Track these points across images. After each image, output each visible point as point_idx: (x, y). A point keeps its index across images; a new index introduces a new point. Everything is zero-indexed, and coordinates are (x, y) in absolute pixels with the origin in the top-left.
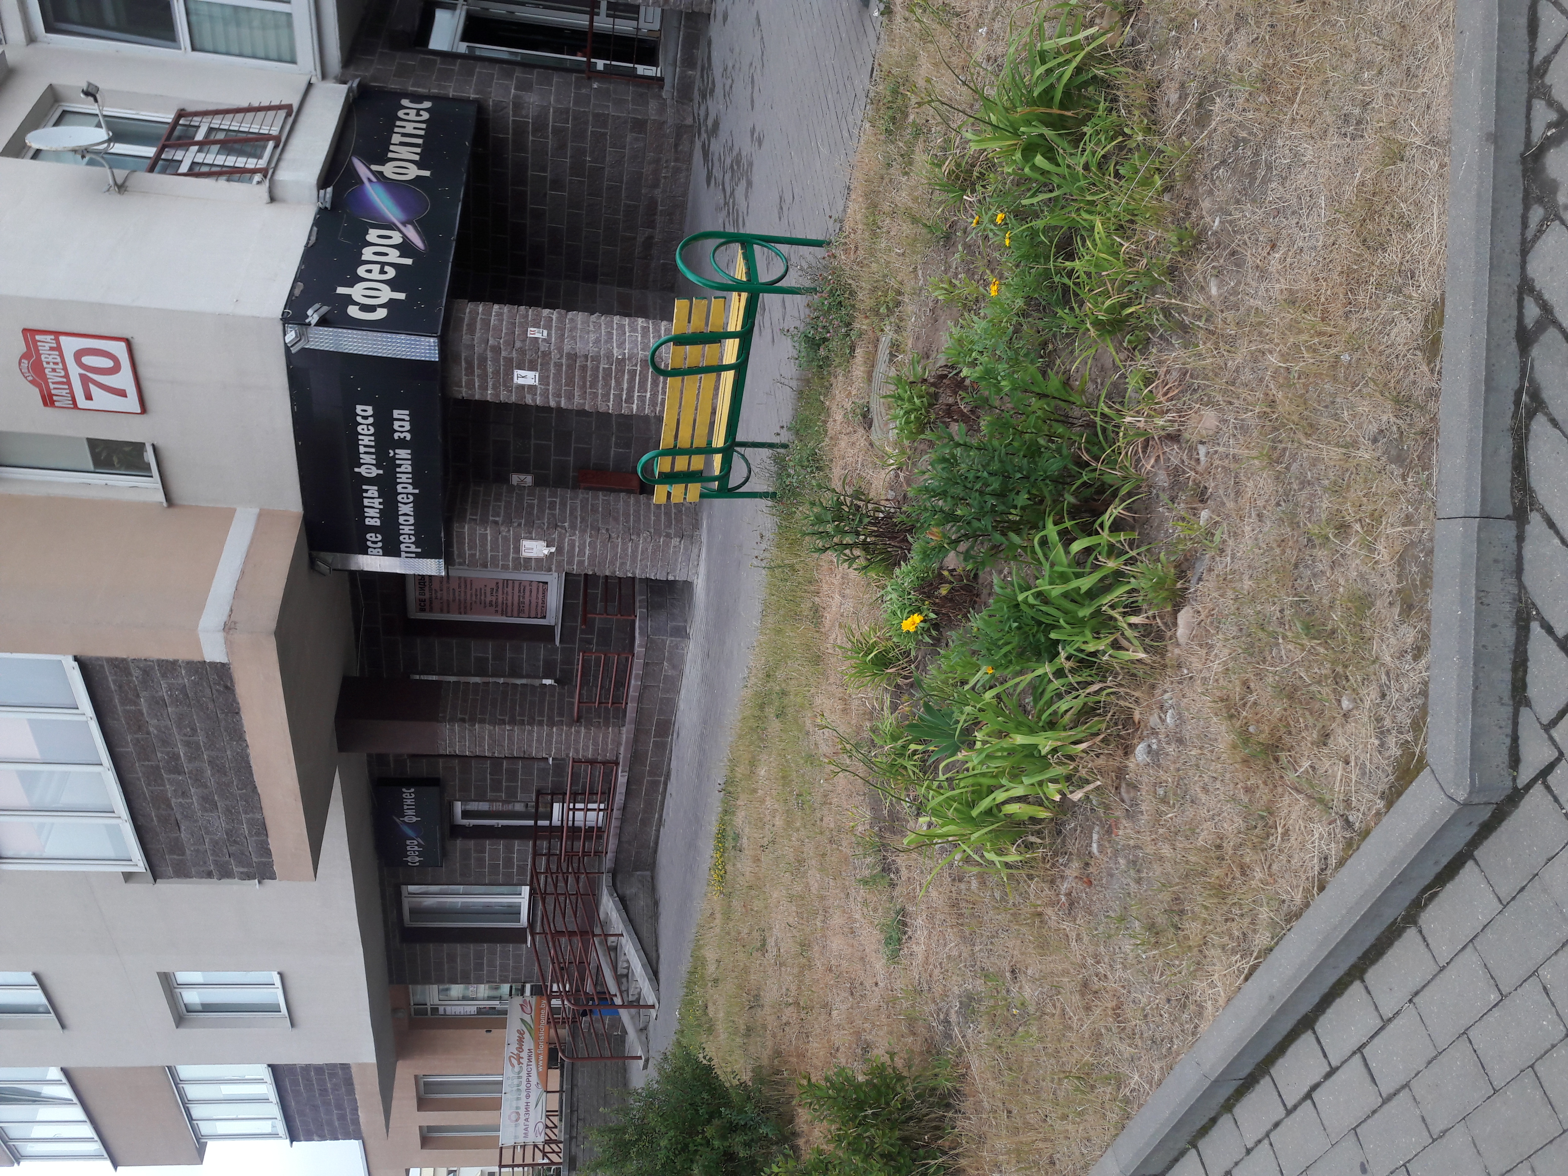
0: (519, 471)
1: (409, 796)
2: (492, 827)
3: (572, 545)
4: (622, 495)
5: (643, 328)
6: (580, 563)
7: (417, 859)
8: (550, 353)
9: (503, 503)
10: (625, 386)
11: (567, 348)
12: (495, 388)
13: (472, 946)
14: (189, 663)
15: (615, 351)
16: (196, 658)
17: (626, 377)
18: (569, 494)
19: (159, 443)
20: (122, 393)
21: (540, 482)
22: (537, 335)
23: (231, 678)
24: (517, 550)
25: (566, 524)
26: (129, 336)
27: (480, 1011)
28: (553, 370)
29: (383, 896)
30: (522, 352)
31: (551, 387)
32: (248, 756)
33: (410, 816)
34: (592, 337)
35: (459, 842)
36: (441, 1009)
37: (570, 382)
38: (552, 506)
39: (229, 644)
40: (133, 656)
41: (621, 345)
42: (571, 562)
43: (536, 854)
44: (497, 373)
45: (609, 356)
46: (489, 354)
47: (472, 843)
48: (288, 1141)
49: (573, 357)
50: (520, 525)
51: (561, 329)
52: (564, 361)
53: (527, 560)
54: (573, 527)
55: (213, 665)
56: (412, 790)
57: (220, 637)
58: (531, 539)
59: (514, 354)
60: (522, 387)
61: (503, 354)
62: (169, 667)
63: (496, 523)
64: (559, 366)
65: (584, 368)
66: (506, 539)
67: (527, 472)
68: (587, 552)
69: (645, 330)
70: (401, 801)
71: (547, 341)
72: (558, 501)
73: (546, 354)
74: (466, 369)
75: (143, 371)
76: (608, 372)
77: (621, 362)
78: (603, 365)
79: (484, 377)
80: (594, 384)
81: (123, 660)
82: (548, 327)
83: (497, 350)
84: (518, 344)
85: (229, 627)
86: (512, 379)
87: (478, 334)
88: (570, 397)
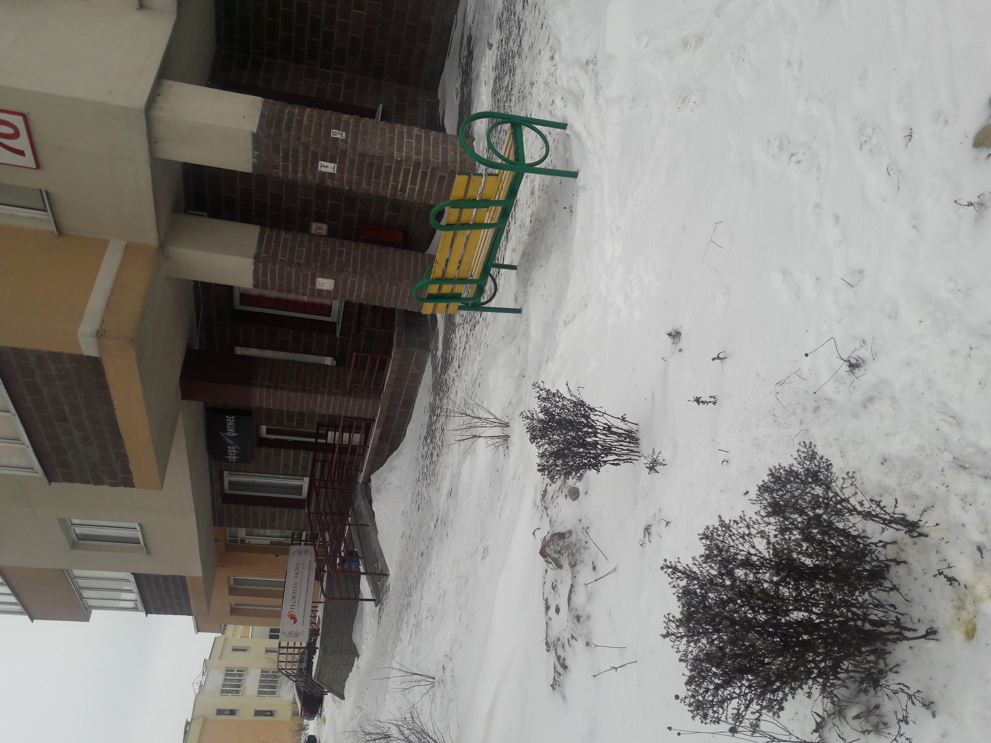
0: (317, 221)
1: (230, 421)
2: (286, 440)
3: (353, 284)
4: (392, 249)
5: (417, 135)
6: (358, 296)
7: (235, 457)
8: (346, 152)
9: (305, 249)
10: (401, 179)
11: (359, 149)
12: (304, 172)
13: (269, 508)
14: (71, 355)
15: (395, 153)
16: (77, 352)
17: (402, 174)
18: (353, 245)
19: (50, 190)
20: (21, 153)
21: (332, 234)
22: (339, 136)
23: (102, 366)
24: (314, 283)
25: (350, 269)
26: (25, 111)
27: (272, 543)
28: (348, 164)
29: (211, 477)
30: (326, 149)
31: (345, 176)
32: (115, 415)
33: (231, 432)
34: (379, 140)
35: (263, 449)
36: (247, 541)
37: (360, 173)
38: (340, 254)
39: (100, 346)
40: (29, 347)
41: (400, 149)
42: (351, 295)
43: (315, 460)
44: (305, 162)
45: (391, 155)
46: (301, 148)
47: (272, 450)
48: (144, 614)
49: (363, 156)
50: (316, 267)
51: (356, 132)
52: (357, 159)
53: (321, 291)
54: (355, 271)
55: (88, 357)
56: (233, 417)
57: (93, 341)
58: (324, 277)
59: (320, 150)
60: (324, 173)
61: (311, 149)
62: (56, 357)
63: (299, 264)
64: (352, 161)
65: (371, 165)
66: (306, 276)
67: (323, 222)
68: (364, 289)
69: (419, 137)
70: (225, 423)
71: (345, 141)
72: (345, 249)
73: (344, 152)
74: (283, 157)
75: (36, 138)
76: (389, 169)
77: (399, 163)
78: (386, 164)
79: (296, 164)
80: (377, 177)
81: (23, 350)
82: (346, 130)
83: (306, 146)
84: (323, 142)
85: (100, 334)
86: (317, 167)
87: (293, 132)
88: (359, 183)
